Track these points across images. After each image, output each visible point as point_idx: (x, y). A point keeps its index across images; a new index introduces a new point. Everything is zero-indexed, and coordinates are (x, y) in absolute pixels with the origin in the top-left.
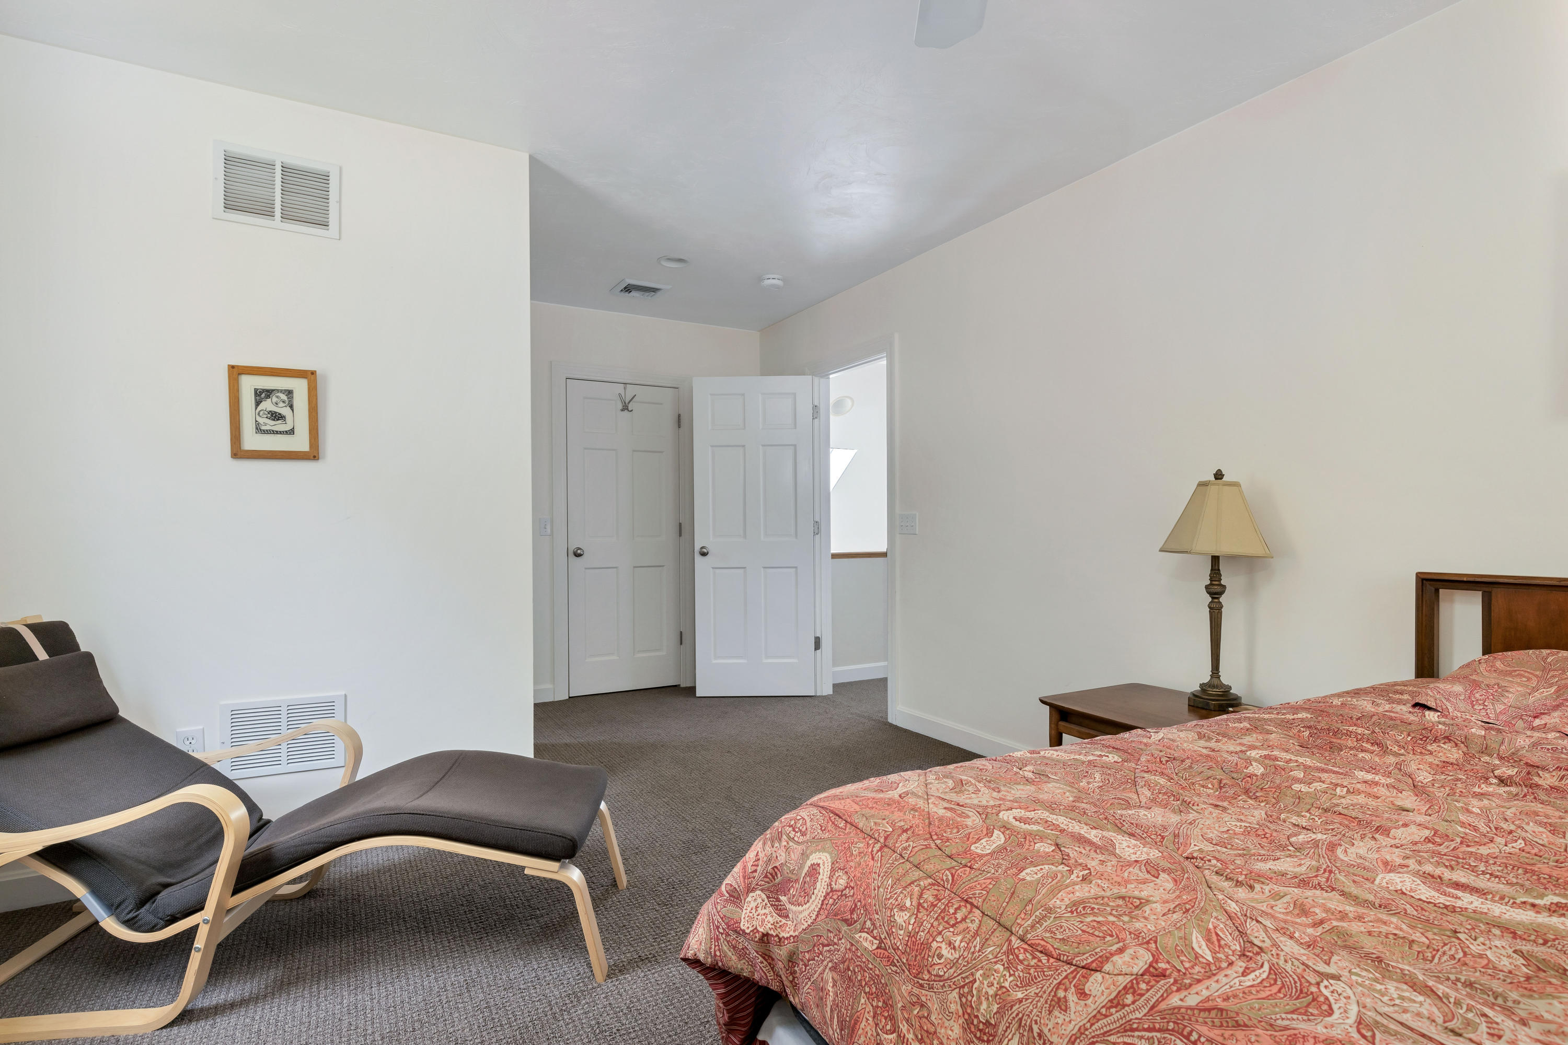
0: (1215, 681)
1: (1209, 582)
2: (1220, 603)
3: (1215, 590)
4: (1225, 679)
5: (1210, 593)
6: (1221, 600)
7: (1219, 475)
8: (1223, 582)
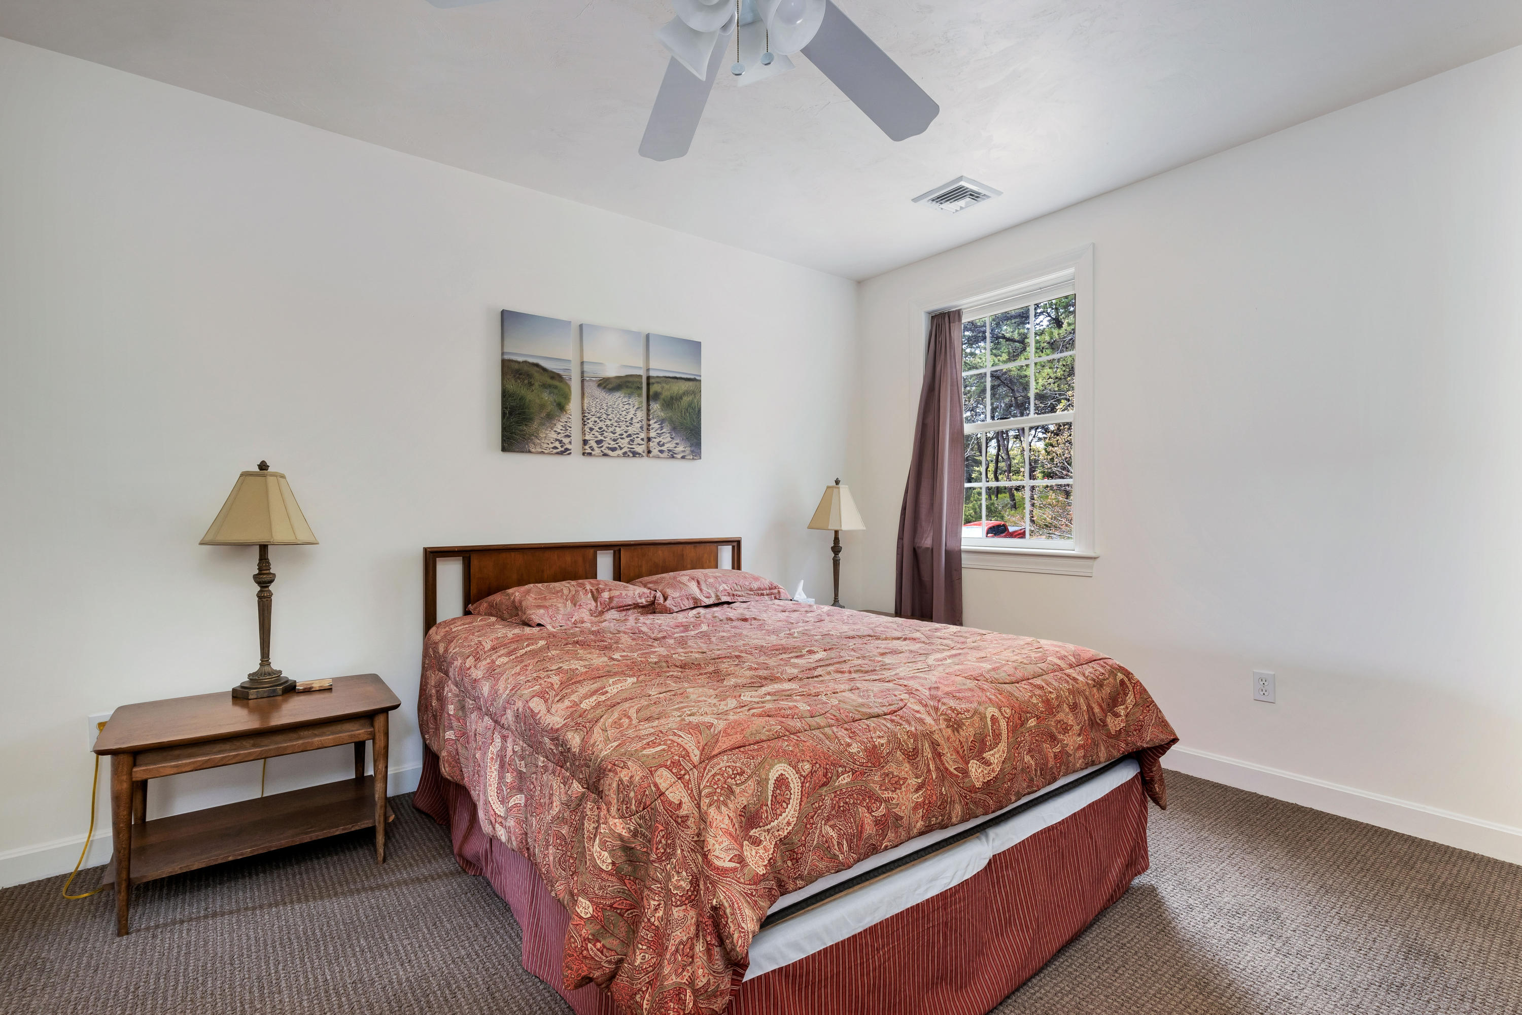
0: (266, 669)
1: (257, 572)
2: (270, 591)
3: (264, 579)
4: (276, 663)
5: (259, 583)
6: (270, 588)
7: (263, 466)
8: (272, 571)
